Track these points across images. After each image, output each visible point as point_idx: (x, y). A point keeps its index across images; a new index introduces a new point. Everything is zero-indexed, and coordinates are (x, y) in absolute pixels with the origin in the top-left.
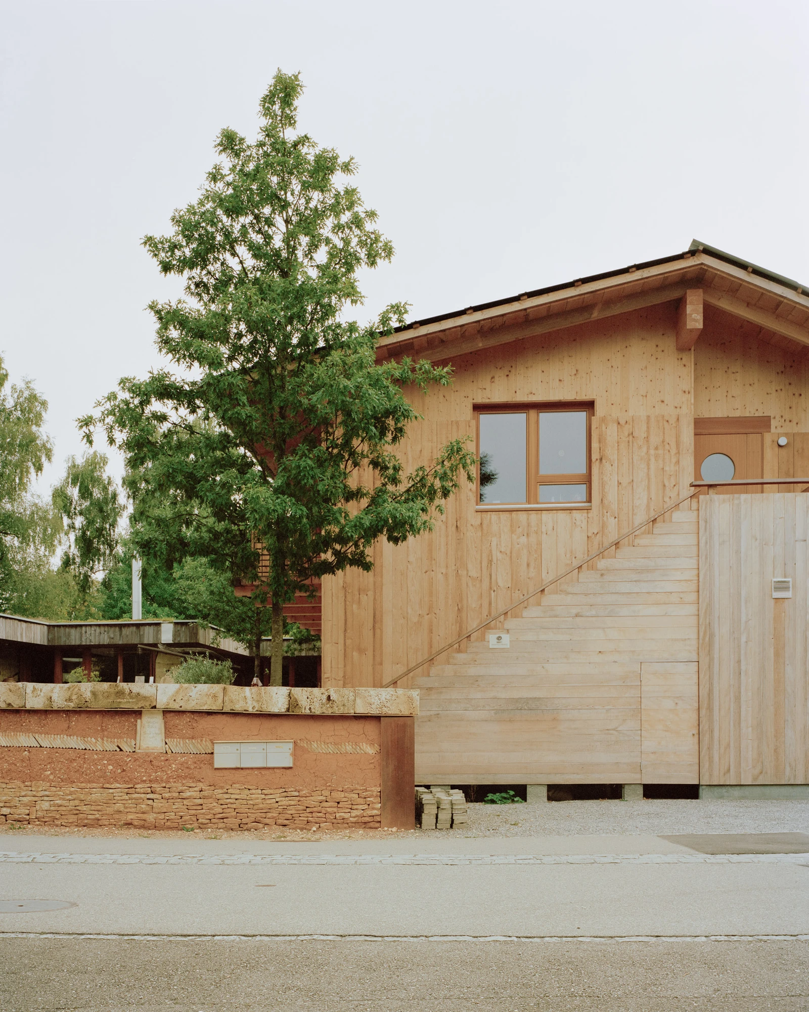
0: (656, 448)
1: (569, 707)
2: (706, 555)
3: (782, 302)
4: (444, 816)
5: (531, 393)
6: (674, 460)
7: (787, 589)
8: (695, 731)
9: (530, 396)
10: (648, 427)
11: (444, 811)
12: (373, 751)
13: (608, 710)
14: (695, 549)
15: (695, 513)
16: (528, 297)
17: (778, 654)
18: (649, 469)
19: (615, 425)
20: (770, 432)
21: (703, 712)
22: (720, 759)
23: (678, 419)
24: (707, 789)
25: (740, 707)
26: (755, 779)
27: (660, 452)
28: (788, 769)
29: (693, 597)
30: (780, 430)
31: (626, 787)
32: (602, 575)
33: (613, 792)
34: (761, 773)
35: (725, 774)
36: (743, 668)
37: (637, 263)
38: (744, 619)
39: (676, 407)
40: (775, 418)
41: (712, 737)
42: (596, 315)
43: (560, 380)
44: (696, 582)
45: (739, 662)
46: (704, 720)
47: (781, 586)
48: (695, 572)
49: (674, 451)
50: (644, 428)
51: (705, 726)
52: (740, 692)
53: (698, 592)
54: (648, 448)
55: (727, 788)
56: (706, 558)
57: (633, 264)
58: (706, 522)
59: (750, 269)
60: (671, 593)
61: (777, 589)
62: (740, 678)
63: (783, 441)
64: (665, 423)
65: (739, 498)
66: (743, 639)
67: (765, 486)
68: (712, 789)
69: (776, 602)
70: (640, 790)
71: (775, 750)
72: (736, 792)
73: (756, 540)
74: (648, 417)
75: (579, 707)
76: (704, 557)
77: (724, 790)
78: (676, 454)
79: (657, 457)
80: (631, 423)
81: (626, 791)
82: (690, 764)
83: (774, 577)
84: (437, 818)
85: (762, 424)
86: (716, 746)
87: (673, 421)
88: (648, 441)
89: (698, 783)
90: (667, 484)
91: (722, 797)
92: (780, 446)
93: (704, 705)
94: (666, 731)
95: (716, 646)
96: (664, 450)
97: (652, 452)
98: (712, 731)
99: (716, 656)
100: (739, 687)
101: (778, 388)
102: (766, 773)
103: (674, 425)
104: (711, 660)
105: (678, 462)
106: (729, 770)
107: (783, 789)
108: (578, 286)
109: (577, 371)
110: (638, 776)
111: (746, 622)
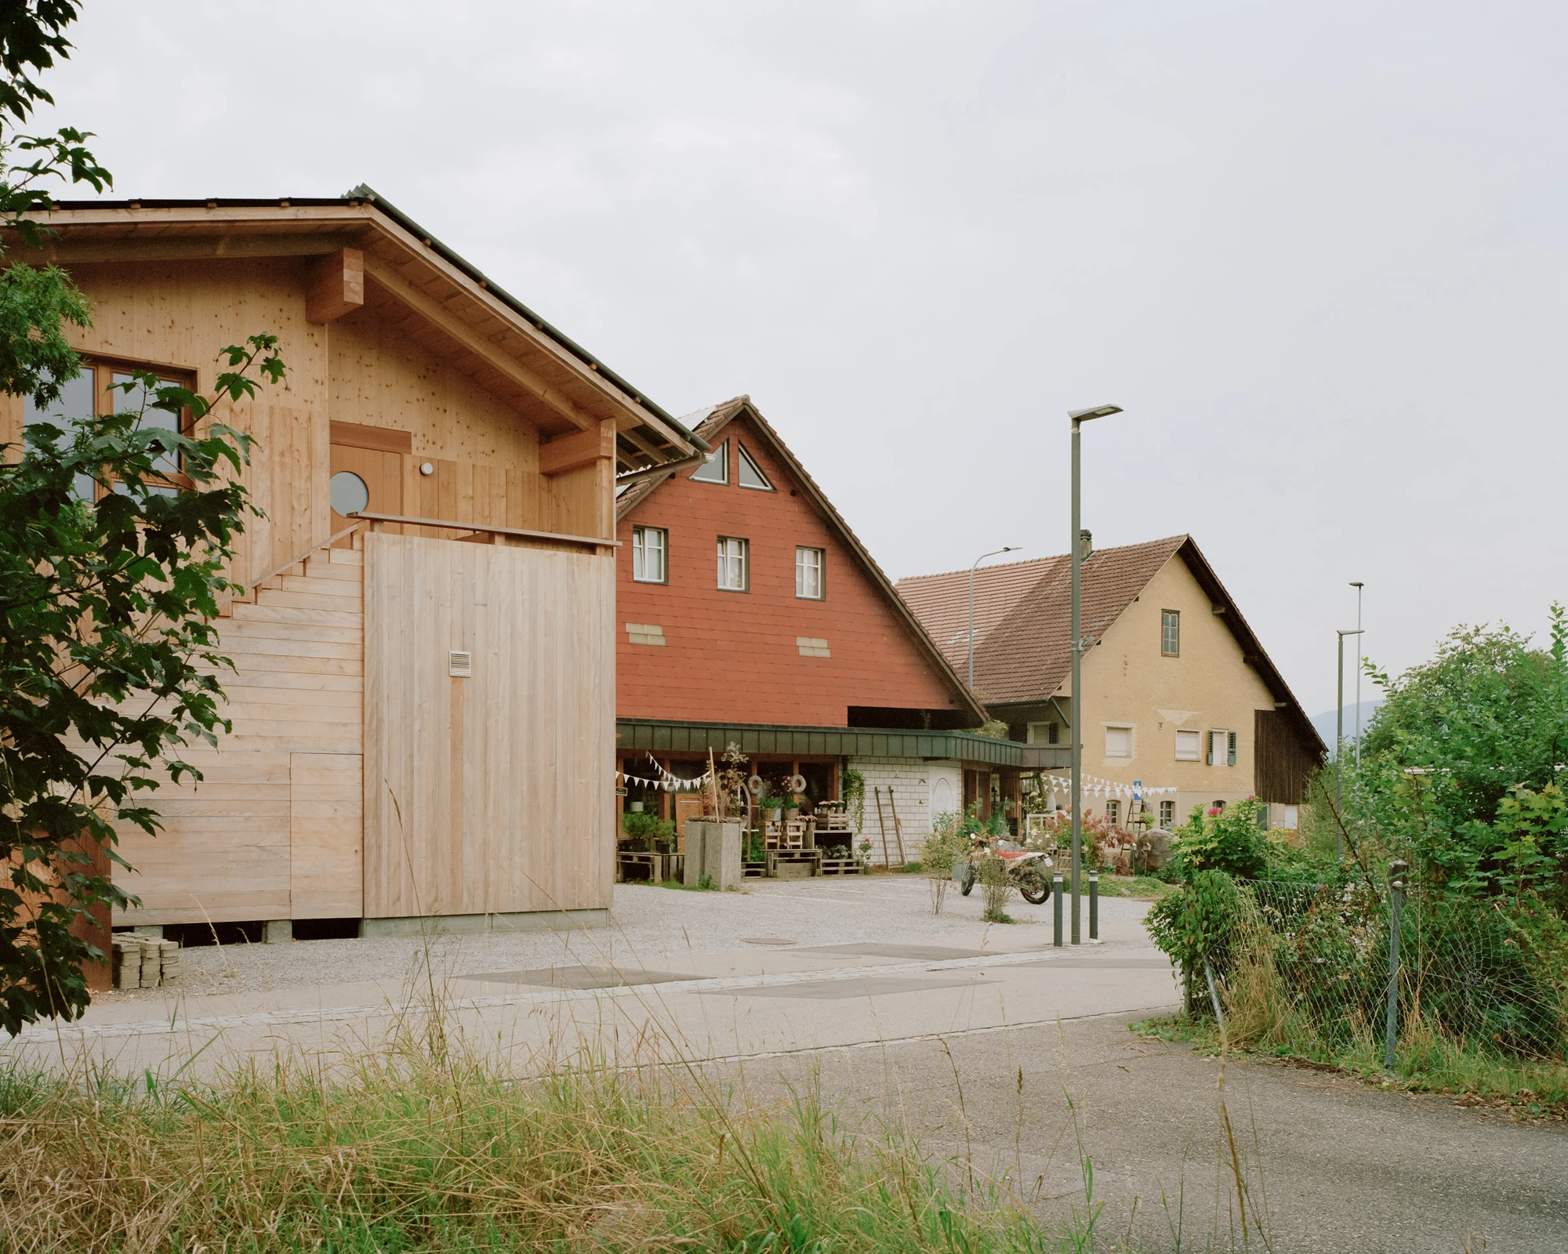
0: (282, 454)
1: (194, 814)
2: (373, 612)
3: (462, 293)
4: (151, 969)
5: (107, 342)
6: (305, 475)
7: (465, 665)
8: (359, 847)
9: (105, 345)
10: (271, 423)
11: (151, 962)
12: (46, 877)
13: (247, 819)
14: (358, 602)
15: (359, 554)
16: (142, 207)
17: (456, 748)
18: (272, 481)
19: (228, 412)
20: (410, 453)
21: (369, 822)
22: (389, 883)
23: (310, 418)
24: (372, 923)
25: (412, 816)
26: (430, 910)
27: (288, 460)
28: (465, 895)
29: (356, 667)
30: (422, 453)
31: (270, 924)
32: (239, 627)
33: (253, 931)
34: (436, 900)
35: (394, 904)
36: (416, 764)
37: (294, 196)
38: (417, 700)
39: (306, 401)
40: (416, 436)
41: (379, 855)
42: (221, 251)
43: (149, 331)
44: (359, 646)
45: (411, 756)
46: (369, 831)
47: (459, 661)
48: (359, 634)
49: (304, 462)
50: (266, 423)
51: (370, 840)
52: (412, 797)
53: (363, 660)
54: (272, 453)
55: (396, 921)
56: (373, 616)
57: (287, 197)
58: (373, 567)
59: (429, 243)
60: (329, 659)
61: (455, 664)
62: (412, 777)
63: (428, 469)
64: (294, 421)
65: (411, 542)
66: (417, 728)
67: (405, 525)
68: (379, 922)
69: (453, 682)
70: (289, 928)
71: (452, 872)
72: (407, 926)
73: (431, 598)
74: (271, 408)
75: (209, 814)
76: (370, 616)
77: (392, 924)
78: (307, 466)
79: (283, 465)
80: (249, 414)
81: (271, 929)
82: (352, 892)
83: (451, 649)
84: (141, 972)
85: (400, 441)
86: (384, 868)
87: (303, 419)
88: (271, 442)
89: (361, 916)
90: (296, 506)
91: (389, 934)
92: (422, 473)
93: (369, 813)
94: (322, 846)
95: (385, 736)
96: (292, 458)
97: (277, 458)
98: (379, 847)
99: (385, 747)
100: (412, 789)
101: (419, 397)
102: (442, 900)
103: (305, 425)
104: (379, 752)
105: (310, 478)
106: (399, 898)
107: (459, 921)
108: (211, 208)
109: (173, 322)
110: (287, 909)
111: (420, 705)
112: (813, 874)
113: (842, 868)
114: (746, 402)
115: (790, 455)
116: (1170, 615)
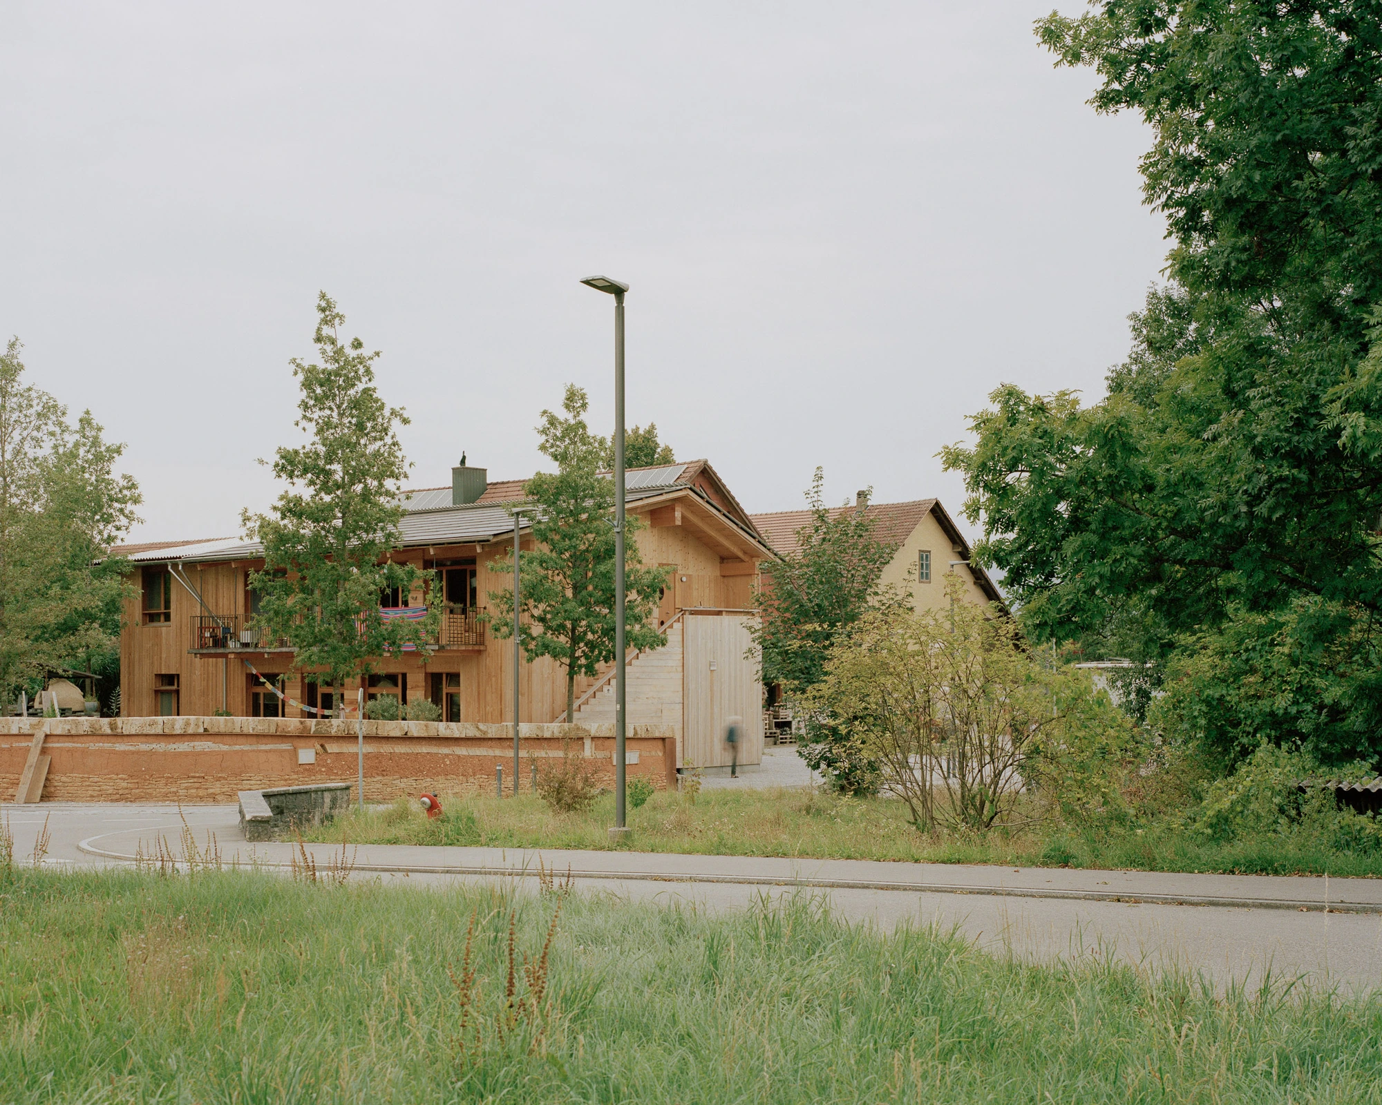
7: (715, 665)
8: (682, 740)
14: (682, 643)
15: (682, 624)
17: (712, 700)
20: (678, 573)
21: (685, 730)
25: (699, 727)
26: (704, 765)
28: (715, 759)
29: (681, 669)
30: (681, 572)
34: (706, 761)
36: (700, 706)
38: (700, 681)
40: (679, 565)
41: (689, 743)
44: (682, 661)
45: (698, 703)
48: (682, 656)
51: (686, 738)
52: (698, 719)
53: (683, 666)
58: (685, 630)
60: (673, 666)
61: (711, 665)
62: (698, 711)
63: (684, 579)
66: (700, 691)
69: (711, 672)
71: (711, 749)
73: (704, 639)
83: (710, 659)
92: (682, 581)
93: (685, 726)
95: (690, 695)
98: (688, 740)
99: (690, 700)
101: (680, 549)
104: (688, 702)
112: (775, 744)
113: (788, 740)
114: (706, 463)
115: (729, 492)
116: (925, 556)
